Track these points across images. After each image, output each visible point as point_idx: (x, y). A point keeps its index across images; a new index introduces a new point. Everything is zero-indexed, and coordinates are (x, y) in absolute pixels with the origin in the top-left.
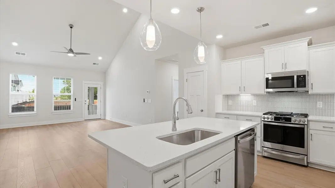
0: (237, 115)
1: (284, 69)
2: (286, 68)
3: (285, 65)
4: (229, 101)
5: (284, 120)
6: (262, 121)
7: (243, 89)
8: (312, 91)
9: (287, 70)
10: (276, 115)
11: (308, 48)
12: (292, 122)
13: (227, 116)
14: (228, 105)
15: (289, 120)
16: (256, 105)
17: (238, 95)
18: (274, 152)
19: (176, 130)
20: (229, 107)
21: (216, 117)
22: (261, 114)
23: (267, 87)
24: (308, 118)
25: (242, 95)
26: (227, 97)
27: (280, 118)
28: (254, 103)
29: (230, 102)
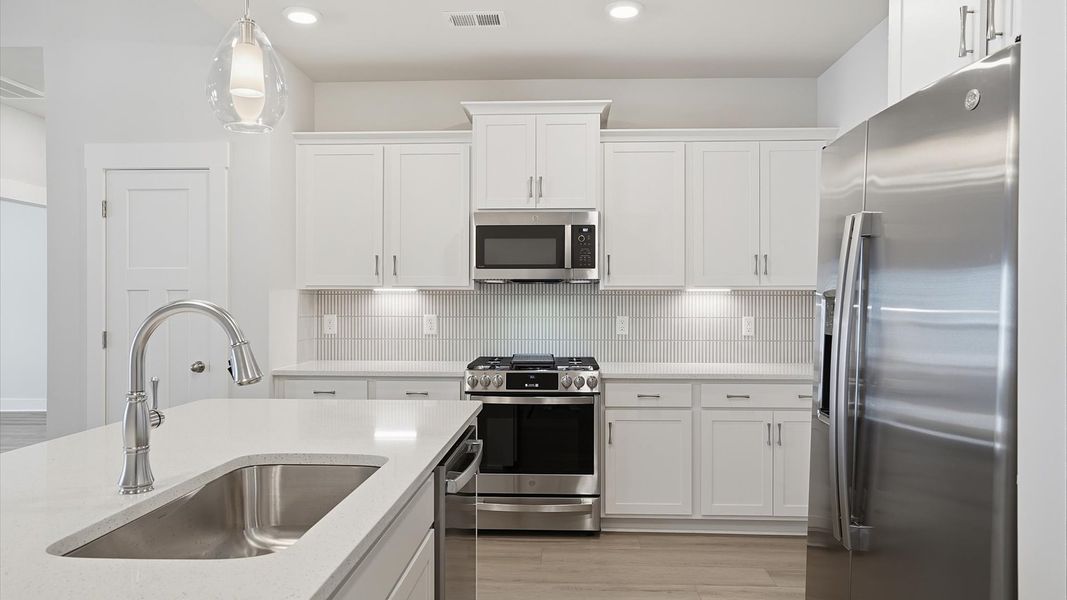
0: (370, 377)
1: (533, 200)
2: (541, 196)
3: (536, 186)
4: (327, 318)
5: (537, 385)
6: (466, 393)
7: (389, 268)
8: (609, 281)
9: (543, 204)
10: (511, 369)
11: (602, 135)
12: (561, 389)
13: (326, 386)
14: (321, 336)
15: (549, 382)
16: (434, 332)
17: (368, 292)
18: (496, 507)
19: (148, 486)
20: (325, 347)
21: (274, 394)
22: (460, 367)
23: (481, 264)
24: (602, 372)
25: (385, 293)
26: (320, 299)
27: (526, 378)
28: (429, 323)
29: (332, 324)
